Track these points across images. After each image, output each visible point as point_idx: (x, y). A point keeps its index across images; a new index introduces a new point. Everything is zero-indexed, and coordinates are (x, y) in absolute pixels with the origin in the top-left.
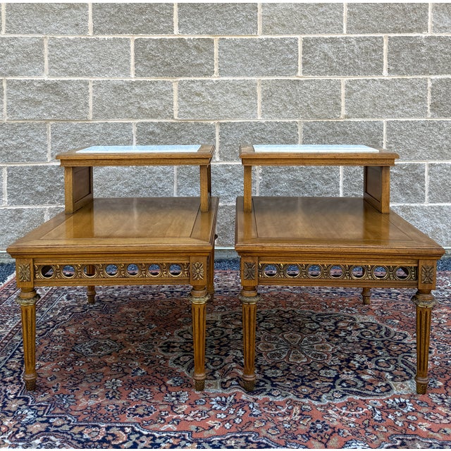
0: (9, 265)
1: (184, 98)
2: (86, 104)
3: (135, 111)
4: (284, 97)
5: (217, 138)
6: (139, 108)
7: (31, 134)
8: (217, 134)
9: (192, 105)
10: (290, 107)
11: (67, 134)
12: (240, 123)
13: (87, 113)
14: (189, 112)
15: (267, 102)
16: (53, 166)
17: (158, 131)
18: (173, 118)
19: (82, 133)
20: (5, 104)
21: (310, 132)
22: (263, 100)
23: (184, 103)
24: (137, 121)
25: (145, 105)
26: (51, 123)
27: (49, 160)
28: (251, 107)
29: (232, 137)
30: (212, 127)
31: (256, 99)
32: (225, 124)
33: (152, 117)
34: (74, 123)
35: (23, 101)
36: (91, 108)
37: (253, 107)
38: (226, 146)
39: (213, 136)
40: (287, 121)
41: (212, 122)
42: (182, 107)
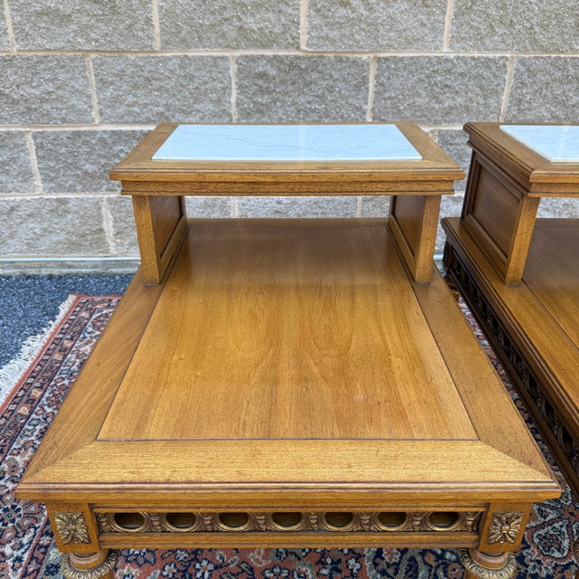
0: (60, 277)
1: (318, 11)
2: (148, 21)
3: (233, 34)
4: (493, 11)
5: (371, 84)
6: (240, 28)
7: (62, 77)
8: (371, 77)
9: (333, 24)
10: (500, 30)
11: (121, 75)
12: (412, 58)
13: (152, 39)
14: (327, 38)
15: (462, 19)
16: (105, 132)
17: (272, 72)
18: (298, 48)
19: (145, 74)
20: (9, 21)
21: (525, 77)
22: (456, 15)
23: (318, 21)
24: (238, 53)
25: (251, 22)
26: (93, 56)
27: (97, 121)
28: (433, 29)
29: (397, 83)
30: (363, 66)
31: (444, 13)
32: (386, 59)
33: (263, 46)
34: (131, 57)
35: (39, 14)
36: (157, 30)
37: (436, 30)
38: (385, 99)
39: (365, 80)
40: (491, 55)
41: (365, 57)
42: (314, 27)
